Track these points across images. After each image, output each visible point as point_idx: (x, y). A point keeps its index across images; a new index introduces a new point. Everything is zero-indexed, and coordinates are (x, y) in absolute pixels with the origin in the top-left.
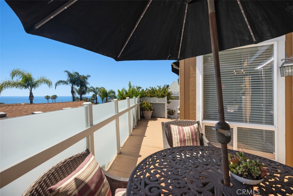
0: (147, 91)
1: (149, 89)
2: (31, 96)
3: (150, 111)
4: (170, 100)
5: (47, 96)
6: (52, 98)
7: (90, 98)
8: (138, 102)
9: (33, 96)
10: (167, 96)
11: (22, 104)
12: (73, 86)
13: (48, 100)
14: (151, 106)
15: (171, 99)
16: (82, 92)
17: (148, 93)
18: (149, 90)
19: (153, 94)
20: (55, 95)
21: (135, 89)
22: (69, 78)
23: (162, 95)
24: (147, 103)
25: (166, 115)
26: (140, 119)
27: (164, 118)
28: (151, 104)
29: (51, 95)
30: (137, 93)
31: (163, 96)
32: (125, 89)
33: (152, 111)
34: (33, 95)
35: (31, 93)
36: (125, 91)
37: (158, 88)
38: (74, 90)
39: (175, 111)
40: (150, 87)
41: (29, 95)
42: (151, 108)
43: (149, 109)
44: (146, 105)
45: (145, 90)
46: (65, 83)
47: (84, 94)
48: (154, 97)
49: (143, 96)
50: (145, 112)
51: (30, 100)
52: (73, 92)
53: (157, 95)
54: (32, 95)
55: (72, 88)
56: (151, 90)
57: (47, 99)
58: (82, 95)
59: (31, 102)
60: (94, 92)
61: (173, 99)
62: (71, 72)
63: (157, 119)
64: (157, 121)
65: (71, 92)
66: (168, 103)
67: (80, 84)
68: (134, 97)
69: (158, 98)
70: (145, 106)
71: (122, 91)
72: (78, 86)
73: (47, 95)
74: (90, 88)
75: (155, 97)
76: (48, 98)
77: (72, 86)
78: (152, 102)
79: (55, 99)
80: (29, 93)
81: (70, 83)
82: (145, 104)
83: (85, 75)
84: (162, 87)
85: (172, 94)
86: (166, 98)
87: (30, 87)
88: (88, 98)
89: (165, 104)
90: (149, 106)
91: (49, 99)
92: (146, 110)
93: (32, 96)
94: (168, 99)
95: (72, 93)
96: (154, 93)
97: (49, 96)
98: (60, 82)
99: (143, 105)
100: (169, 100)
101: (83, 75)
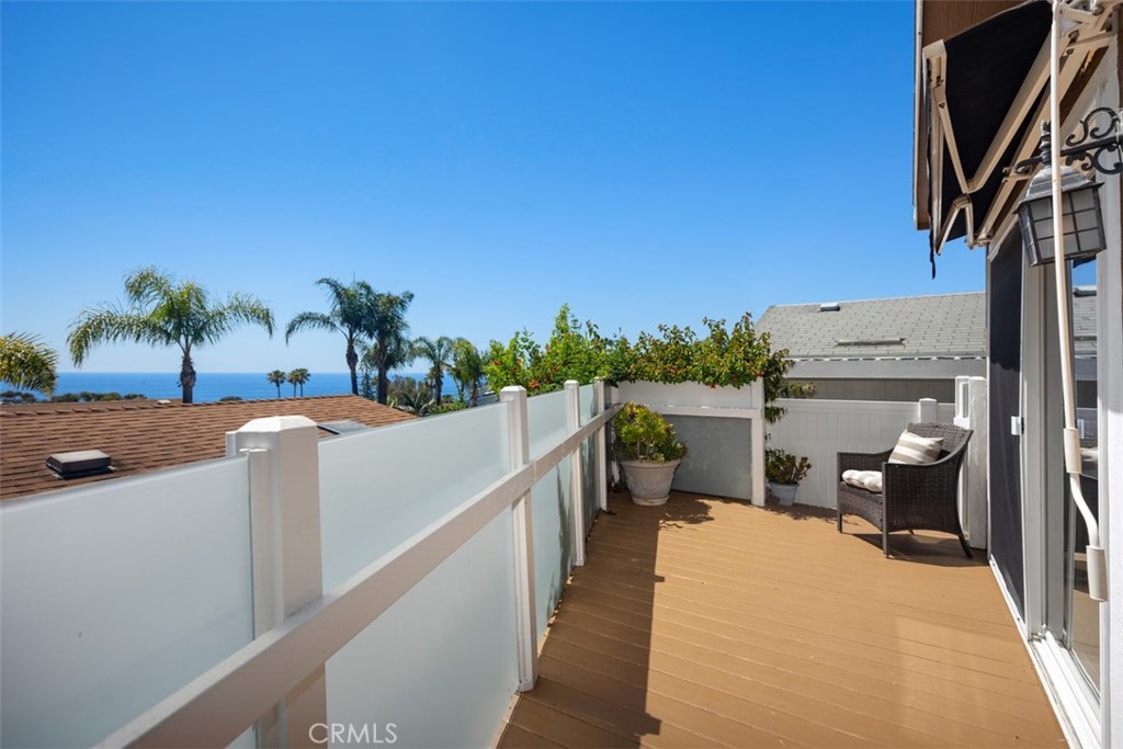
0: (643, 351)
1: (659, 336)
2: (188, 374)
3: (667, 459)
4: (780, 402)
5: (277, 373)
6: (291, 381)
7: (423, 382)
8: (594, 414)
9: (193, 373)
10: (766, 375)
11: (162, 402)
12: (354, 335)
13: (278, 385)
14: (667, 430)
15: (786, 393)
16: (386, 358)
17: (650, 360)
18: (655, 343)
19: (679, 368)
20: (301, 370)
21: (579, 336)
22: (338, 307)
23: (732, 368)
24: (645, 418)
25: (759, 488)
26: (603, 505)
27: (747, 502)
28: (668, 418)
29: (287, 370)
30: (590, 359)
31: (738, 378)
32: (531, 339)
33: (674, 463)
34: (195, 369)
35: (187, 362)
36: (529, 347)
37: (703, 334)
38: (357, 350)
39: (805, 459)
40: (661, 328)
41: (180, 370)
42: (669, 441)
43: (660, 451)
44: (641, 430)
45: (633, 342)
46: (326, 321)
47: (395, 367)
48: (685, 379)
49: (625, 377)
50: (636, 464)
51: (184, 386)
52: (351, 358)
53: (707, 373)
54: (191, 368)
55: (351, 341)
56: (666, 341)
57: (274, 384)
58: (387, 369)
59: (187, 398)
60: (432, 356)
61: (801, 394)
62: (347, 283)
63: (707, 508)
64: (705, 523)
65: (345, 359)
66: (771, 414)
67: (376, 328)
68: (568, 382)
69: (708, 387)
70: (637, 436)
71: (514, 347)
72: (371, 336)
73: (275, 369)
74: (416, 341)
75: (694, 379)
76: (277, 378)
77: (351, 335)
78: (672, 409)
79: (301, 382)
80: (181, 362)
81: (342, 324)
82: (637, 420)
83: (397, 292)
84: (729, 330)
85: (793, 363)
86: (757, 386)
87: (182, 339)
88: (417, 381)
89: (749, 420)
90: (659, 435)
91: (282, 382)
92: (643, 453)
93: (190, 371)
94: (769, 395)
95: (349, 363)
96: (688, 360)
97: (281, 371)
98: (305, 318)
99: (624, 430)
100: (773, 399)
101: (389, 295)
